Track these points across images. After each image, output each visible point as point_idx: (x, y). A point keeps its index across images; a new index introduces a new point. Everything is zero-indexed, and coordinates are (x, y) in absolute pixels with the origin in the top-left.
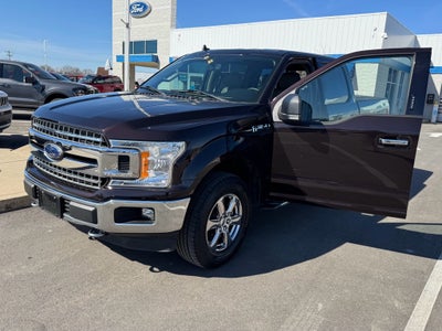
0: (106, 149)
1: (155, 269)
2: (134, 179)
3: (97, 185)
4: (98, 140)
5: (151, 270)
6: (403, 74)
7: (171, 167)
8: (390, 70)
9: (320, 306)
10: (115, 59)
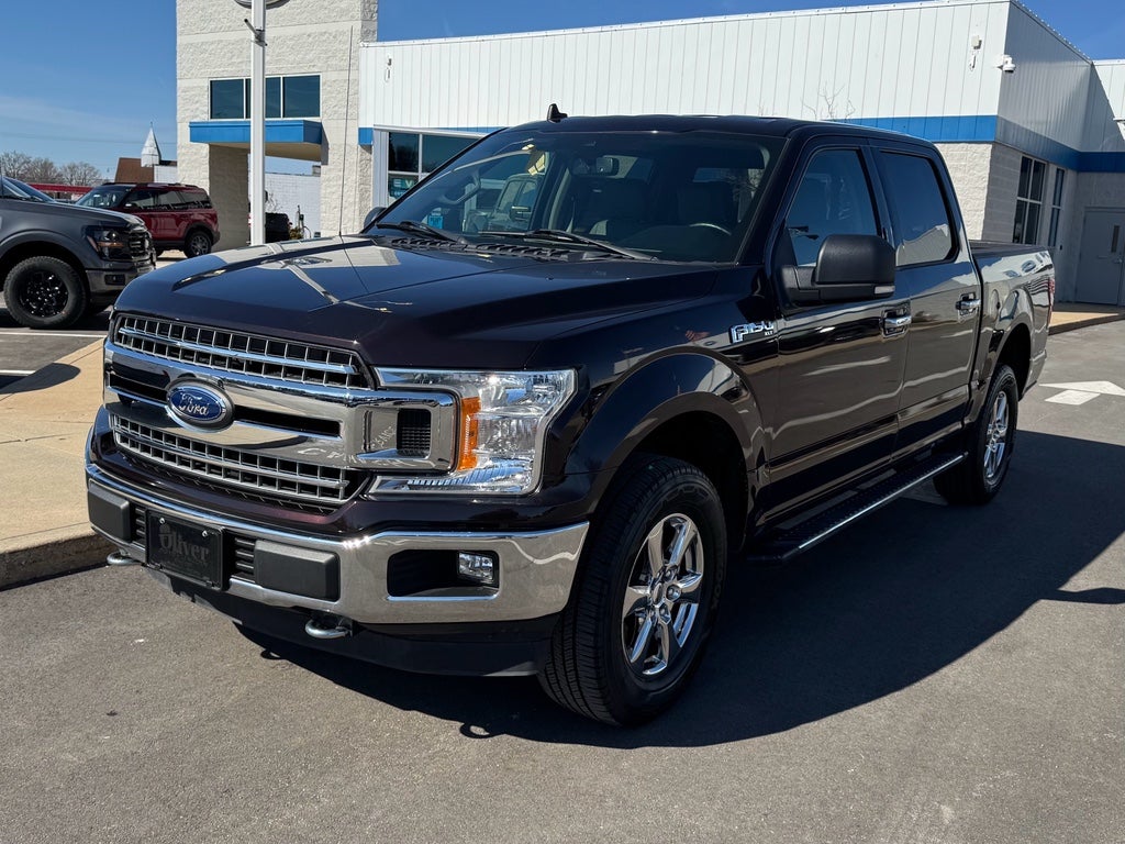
0: (366, 393)
1: (474, 729)
2: (441, 473)
3: (333, 492)
4: (340, 369)
5: (465, 731)
6: (1060, 174)
7: (539, 441)
8: (1026, 162)
9: (947, 812)
10: (184, 132)
